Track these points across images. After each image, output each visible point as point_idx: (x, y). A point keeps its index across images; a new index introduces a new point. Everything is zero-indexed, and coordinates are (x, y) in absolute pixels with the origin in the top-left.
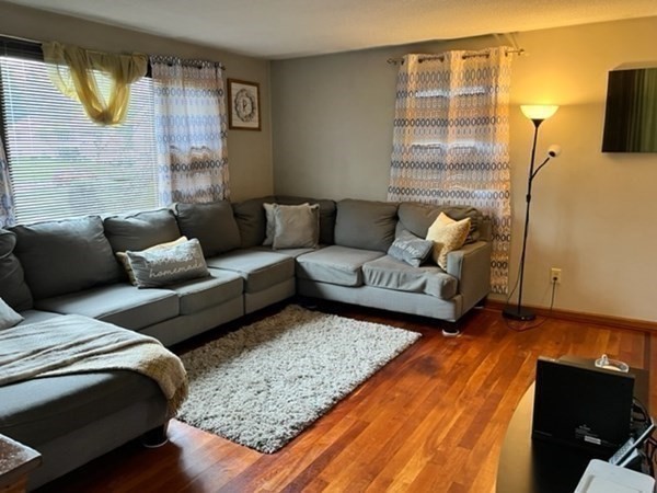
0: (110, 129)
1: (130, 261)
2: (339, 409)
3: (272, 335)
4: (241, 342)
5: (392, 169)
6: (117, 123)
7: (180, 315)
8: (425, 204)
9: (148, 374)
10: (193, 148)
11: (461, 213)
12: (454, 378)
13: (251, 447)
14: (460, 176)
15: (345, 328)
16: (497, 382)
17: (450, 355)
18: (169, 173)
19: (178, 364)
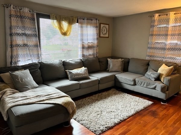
0: (66, 37)
1: (68, 73)
2: (122, 124)
3: (106, 97)
4: (96, 98)
5: (148, 50)
6: (68, 35)
7: (80, 89)
8: (159, 61)
9: (64, 106)
10: (89, 43)
11: (170, 64)
12: (163, 119)
13: (92, 132)
14: (171, 52)
15: (128, 98)
16: (178, 123)
17: (162, 111)
18: (82, 49)
19: (74, 104)
